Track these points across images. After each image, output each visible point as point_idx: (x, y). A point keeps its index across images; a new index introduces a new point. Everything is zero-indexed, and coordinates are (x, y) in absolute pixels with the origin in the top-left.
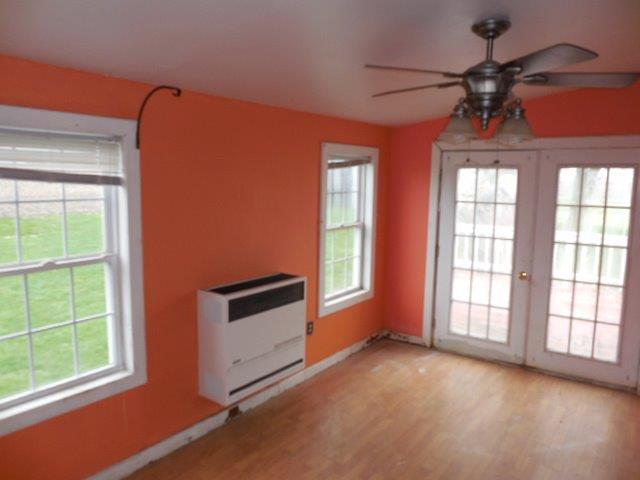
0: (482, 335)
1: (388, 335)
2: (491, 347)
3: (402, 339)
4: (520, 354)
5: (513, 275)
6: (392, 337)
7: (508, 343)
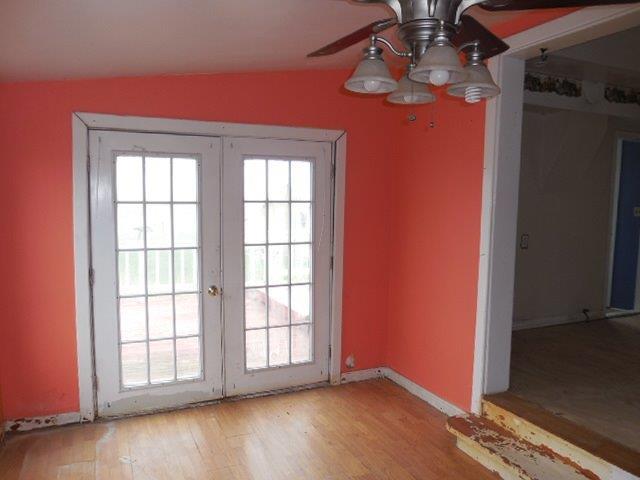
0: (168, 378)
1: (14, 428)
2: (181, 390)
3: (43, 424)
4: (219, 386)
5: (201, 292)
6: (24, 426)
7: (204, 378)
